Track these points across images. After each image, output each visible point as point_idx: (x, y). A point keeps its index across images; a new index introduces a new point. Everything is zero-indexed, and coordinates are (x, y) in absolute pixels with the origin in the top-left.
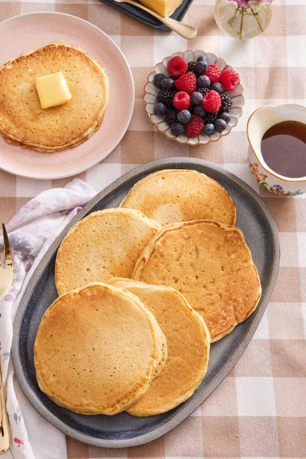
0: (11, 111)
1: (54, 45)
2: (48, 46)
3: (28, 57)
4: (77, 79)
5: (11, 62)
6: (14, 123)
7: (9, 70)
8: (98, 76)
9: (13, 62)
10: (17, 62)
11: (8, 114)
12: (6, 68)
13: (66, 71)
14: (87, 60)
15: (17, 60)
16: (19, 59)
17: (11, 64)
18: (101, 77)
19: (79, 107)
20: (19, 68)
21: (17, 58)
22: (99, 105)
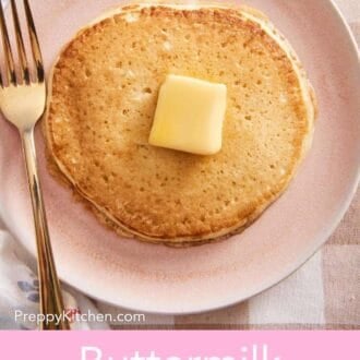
0: (85, 114)
1: (240, 15)
2: (228, 11)
3: (176, 14)
4: (252, 111)
5: (139, 9)
6: (81, 141)
7: (127, 25)
8: (297, 122)
9: (142, 12)
10: (152, 14)
11: (78, 116)
12: (122, 18)
13: (237, 83)
14: (292, 81)
15: (153, 9)
16: (158, 10)
17: (137, 12)
18: (303, 129)
19: (226, 173)
20: (148, 28)
21: (156, 5)
22: (269, 188)
